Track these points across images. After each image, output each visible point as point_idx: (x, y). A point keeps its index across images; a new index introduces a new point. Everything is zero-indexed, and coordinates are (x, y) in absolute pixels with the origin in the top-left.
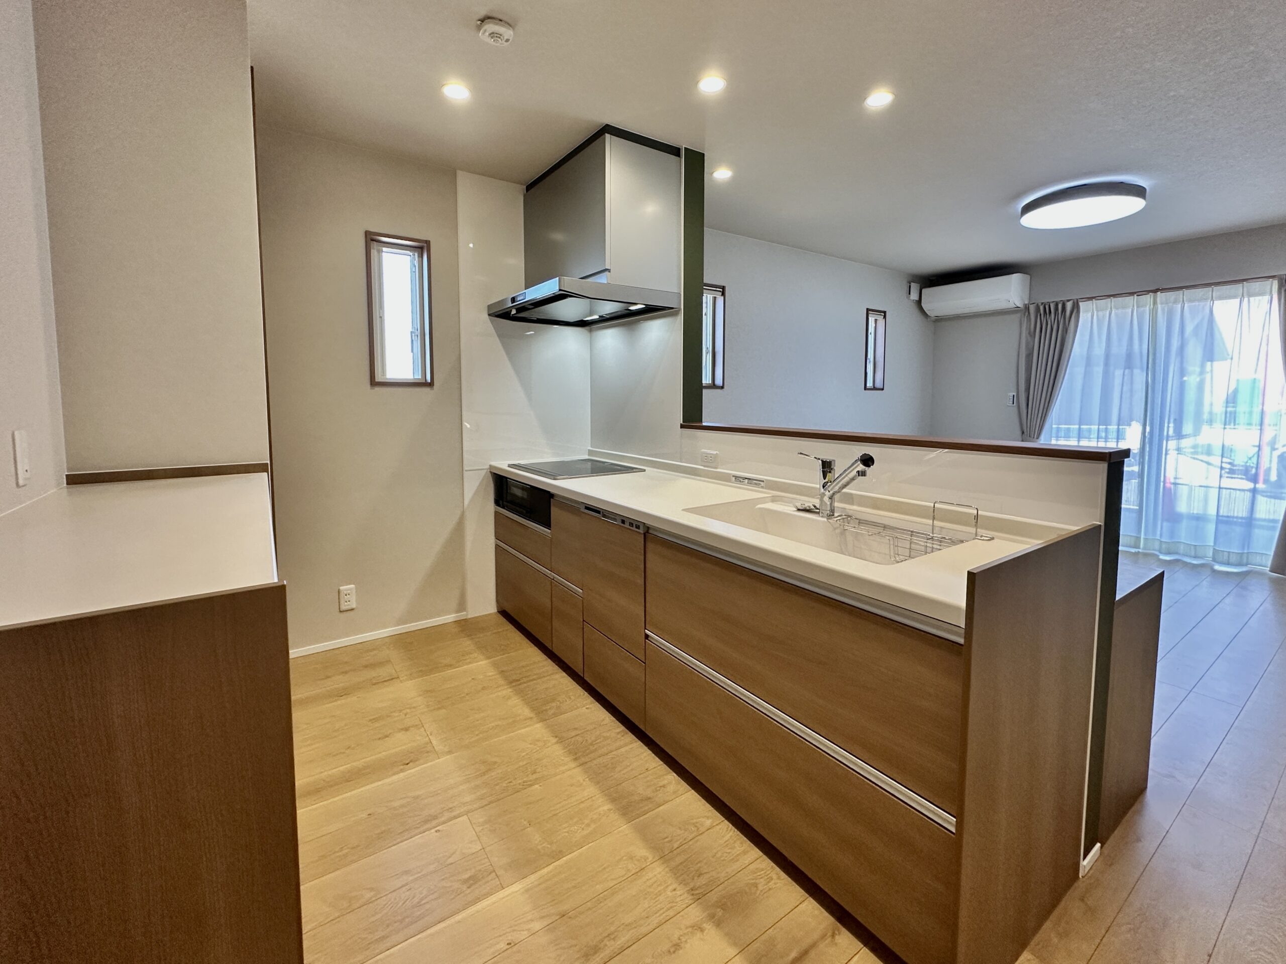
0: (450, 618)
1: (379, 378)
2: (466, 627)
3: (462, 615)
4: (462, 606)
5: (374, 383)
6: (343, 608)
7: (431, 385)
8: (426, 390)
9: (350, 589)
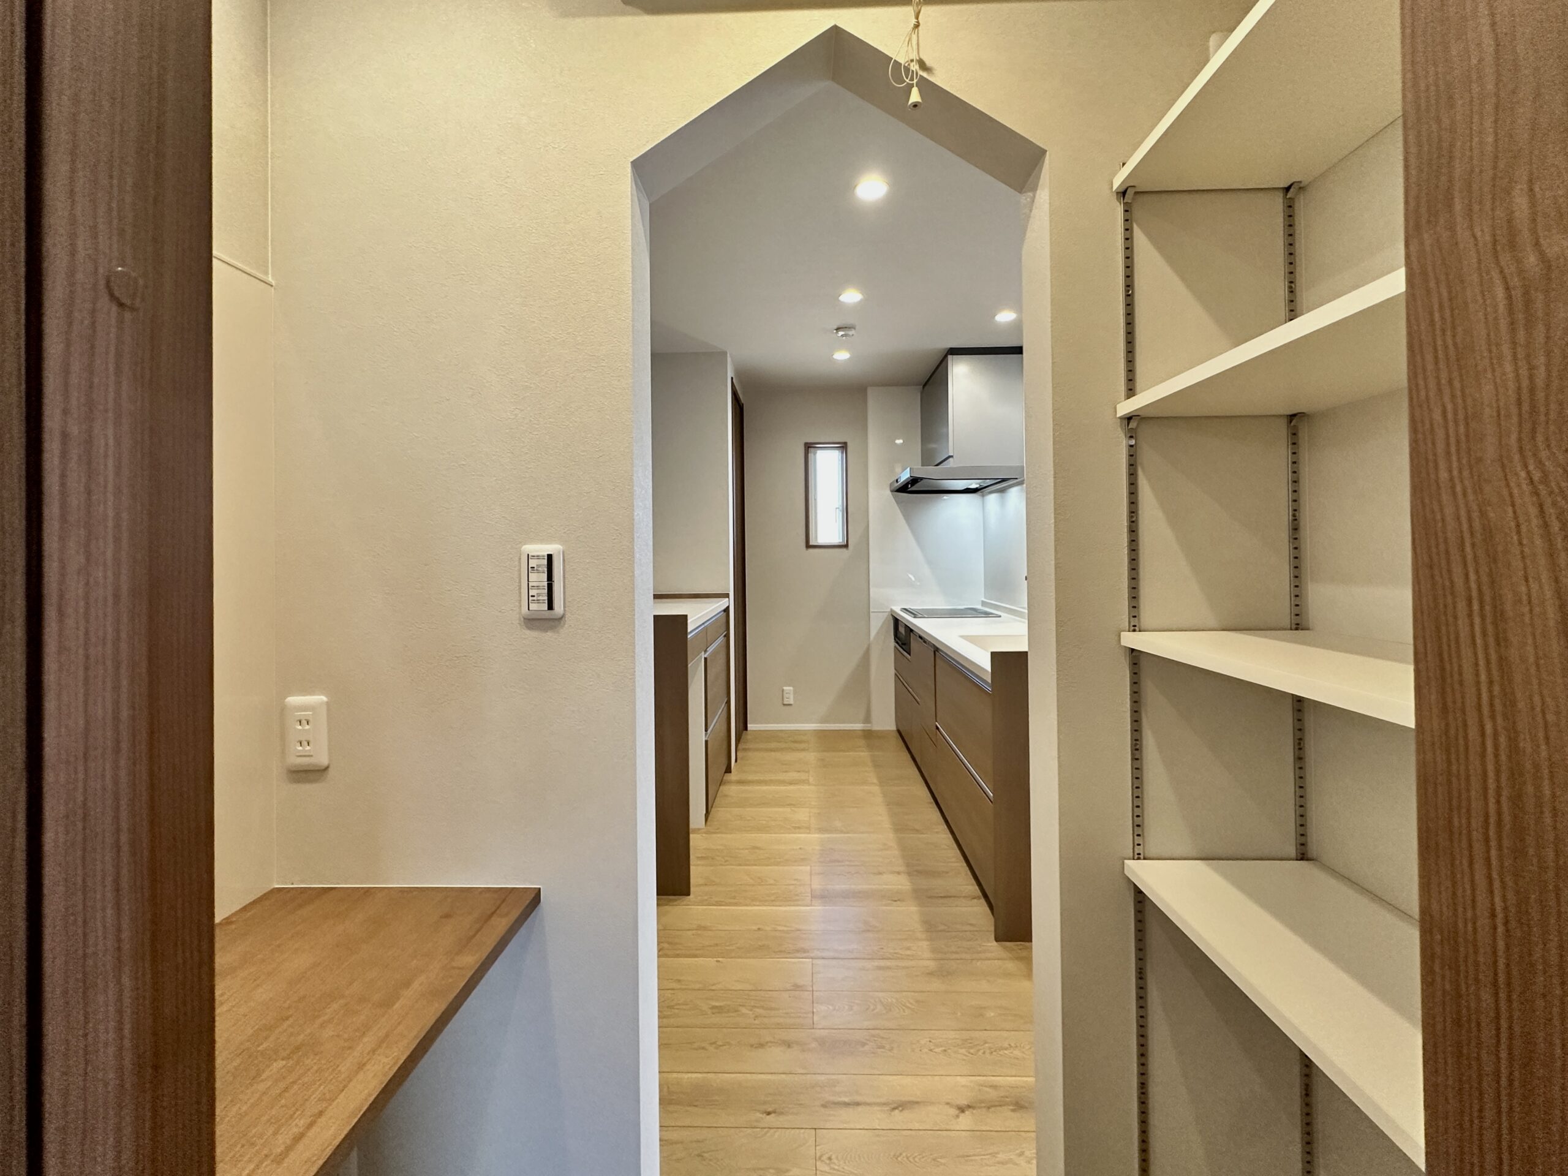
0: (859, 726)
1: (811, 543)
2: (868, 735)
3: (867, 727)
4: (867, 719)
5: (808, 546)
6: (785, 703)
7: (846, 546)
8: (844, 550)
9: (790, 690)
